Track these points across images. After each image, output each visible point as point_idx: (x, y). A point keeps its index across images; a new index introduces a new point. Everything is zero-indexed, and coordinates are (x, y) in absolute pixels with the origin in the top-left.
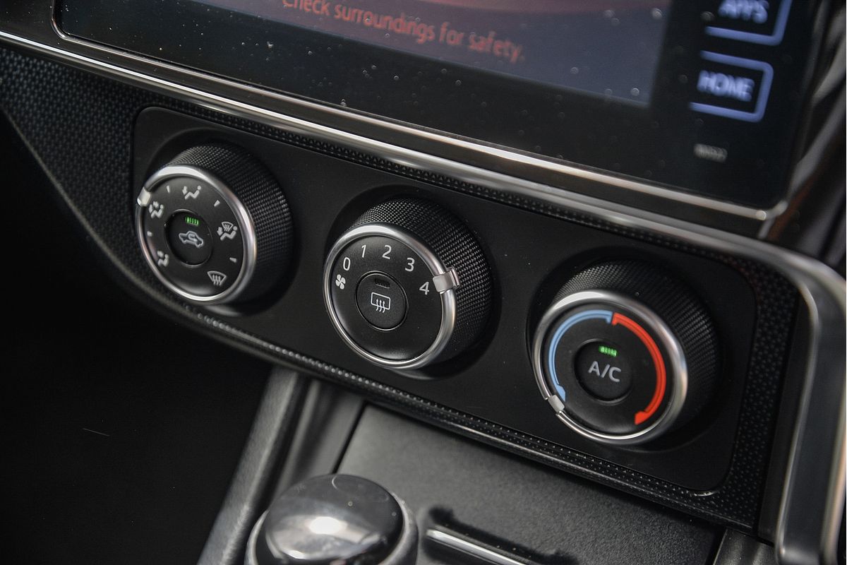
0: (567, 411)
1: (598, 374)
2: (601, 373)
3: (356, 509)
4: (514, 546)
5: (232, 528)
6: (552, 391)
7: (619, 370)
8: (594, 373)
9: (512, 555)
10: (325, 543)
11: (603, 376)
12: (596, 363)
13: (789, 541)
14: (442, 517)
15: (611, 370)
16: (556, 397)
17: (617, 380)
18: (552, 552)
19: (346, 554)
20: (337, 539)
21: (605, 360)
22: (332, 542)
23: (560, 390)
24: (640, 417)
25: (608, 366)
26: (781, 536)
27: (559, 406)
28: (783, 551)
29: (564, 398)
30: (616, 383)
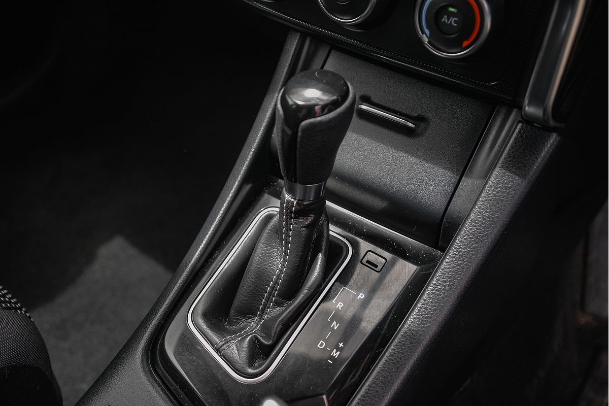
0: (428, 42)
1: (447, 22)
2: (448, 21)
3: (327, 84)
4: (398, 112)
5: (270, 104)
6: (423, 32)
7: (457, 19)
8: (444, 21)
9: (398, 116)
10: (312, 100)
11: (449, 23)
12: (446, 16)
13: (530, 104)
14: (366, 100)
15: (453, 20)
16: (424, 36)
17: (455, 25)
18: (416, 115)
19: (322, 103)
20: (318, 98)
21: (450, 15)
22: (315, 100)
23: (427, 31)
24: (465, 44)
25: (452, 18)
26: (526, 102)
27: (426, 40)
28: (527, 108)
29: (428, 35)
30: (455, 26)
